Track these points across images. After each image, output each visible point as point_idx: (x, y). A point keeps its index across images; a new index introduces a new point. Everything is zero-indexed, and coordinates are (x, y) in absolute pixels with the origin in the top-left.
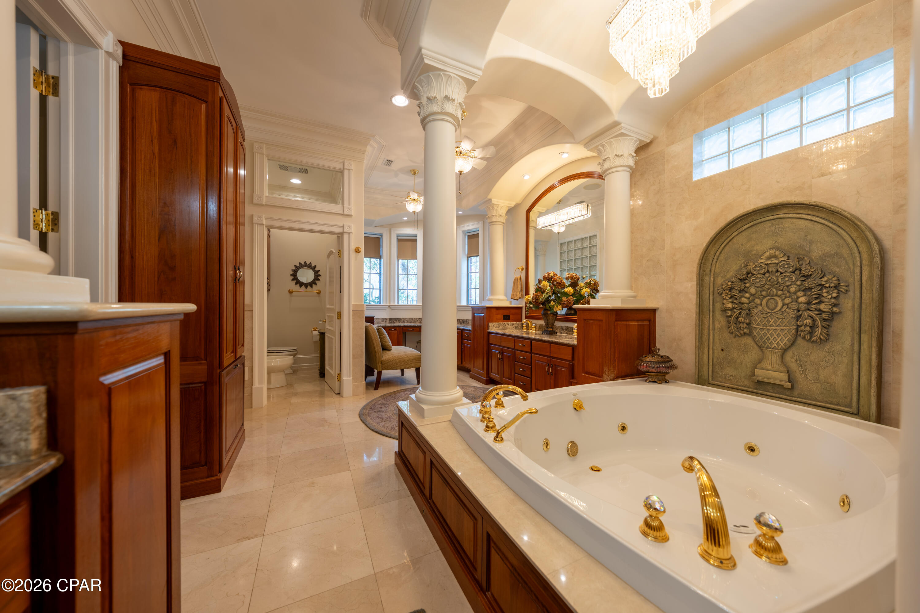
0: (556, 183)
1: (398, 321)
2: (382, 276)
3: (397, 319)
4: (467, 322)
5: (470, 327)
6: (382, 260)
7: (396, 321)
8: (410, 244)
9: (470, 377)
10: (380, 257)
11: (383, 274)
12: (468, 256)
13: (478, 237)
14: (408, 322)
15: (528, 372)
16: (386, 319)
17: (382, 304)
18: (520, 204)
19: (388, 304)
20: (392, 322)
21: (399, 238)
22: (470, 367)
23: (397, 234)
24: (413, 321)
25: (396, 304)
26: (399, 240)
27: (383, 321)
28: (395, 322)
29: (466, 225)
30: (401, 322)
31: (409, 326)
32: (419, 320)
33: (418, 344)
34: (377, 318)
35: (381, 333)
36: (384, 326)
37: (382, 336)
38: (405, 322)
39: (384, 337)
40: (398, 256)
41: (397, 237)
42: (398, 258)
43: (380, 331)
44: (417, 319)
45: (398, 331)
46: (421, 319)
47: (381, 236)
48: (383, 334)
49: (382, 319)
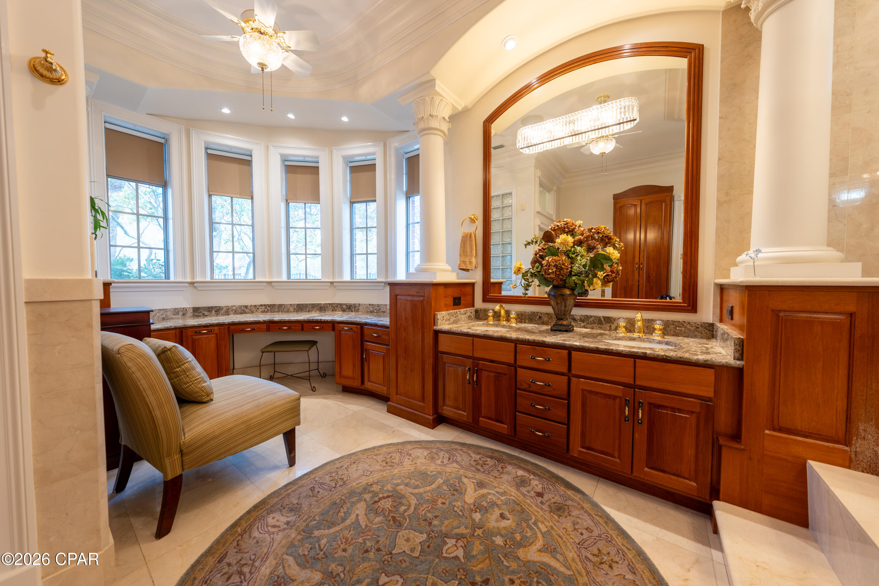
0: (534, 81)
1: (213, 312)
2: (171, 222)
3: (213, 307)
4: (356, 308)
5: (386, 321)
6: (170, 191)
7: (209, 311)
8: (235, 167)
9: (388, 412)
10: (164, 185)
11: (174, 219)
12: (353, 200)
13: (375, 170)
14: (236, 312)
15: (561, 413)
16: (184, 309)
17: (172, 279)
18: (470, 109)
19: (189, 280)
20: (201, 314)
21: (209, 151)
22: (385, 392)
23: (205, 143)
24: (247, 310)
25: (208, 279)
26: (211, 157)
27: (178, 313)
28: (206, 313)
29: (350, 146)
30: (220, 314)
31: (245, 321)
32: (261, 307)
33: (264, 353)
34: (160, 314)
35: (173, 361)
36: (181, 325)
37: (180, 369)
38: (231, 312)
39: (186, 371)
40: (208, 188)
41: (207, 149)
42: (208, 193)
43: (171, 357)
44: (256, 306)
45: (217, 334)
46: (264, 305)
47: (167, 140)
48: (180, 364)
49: (175, 309)
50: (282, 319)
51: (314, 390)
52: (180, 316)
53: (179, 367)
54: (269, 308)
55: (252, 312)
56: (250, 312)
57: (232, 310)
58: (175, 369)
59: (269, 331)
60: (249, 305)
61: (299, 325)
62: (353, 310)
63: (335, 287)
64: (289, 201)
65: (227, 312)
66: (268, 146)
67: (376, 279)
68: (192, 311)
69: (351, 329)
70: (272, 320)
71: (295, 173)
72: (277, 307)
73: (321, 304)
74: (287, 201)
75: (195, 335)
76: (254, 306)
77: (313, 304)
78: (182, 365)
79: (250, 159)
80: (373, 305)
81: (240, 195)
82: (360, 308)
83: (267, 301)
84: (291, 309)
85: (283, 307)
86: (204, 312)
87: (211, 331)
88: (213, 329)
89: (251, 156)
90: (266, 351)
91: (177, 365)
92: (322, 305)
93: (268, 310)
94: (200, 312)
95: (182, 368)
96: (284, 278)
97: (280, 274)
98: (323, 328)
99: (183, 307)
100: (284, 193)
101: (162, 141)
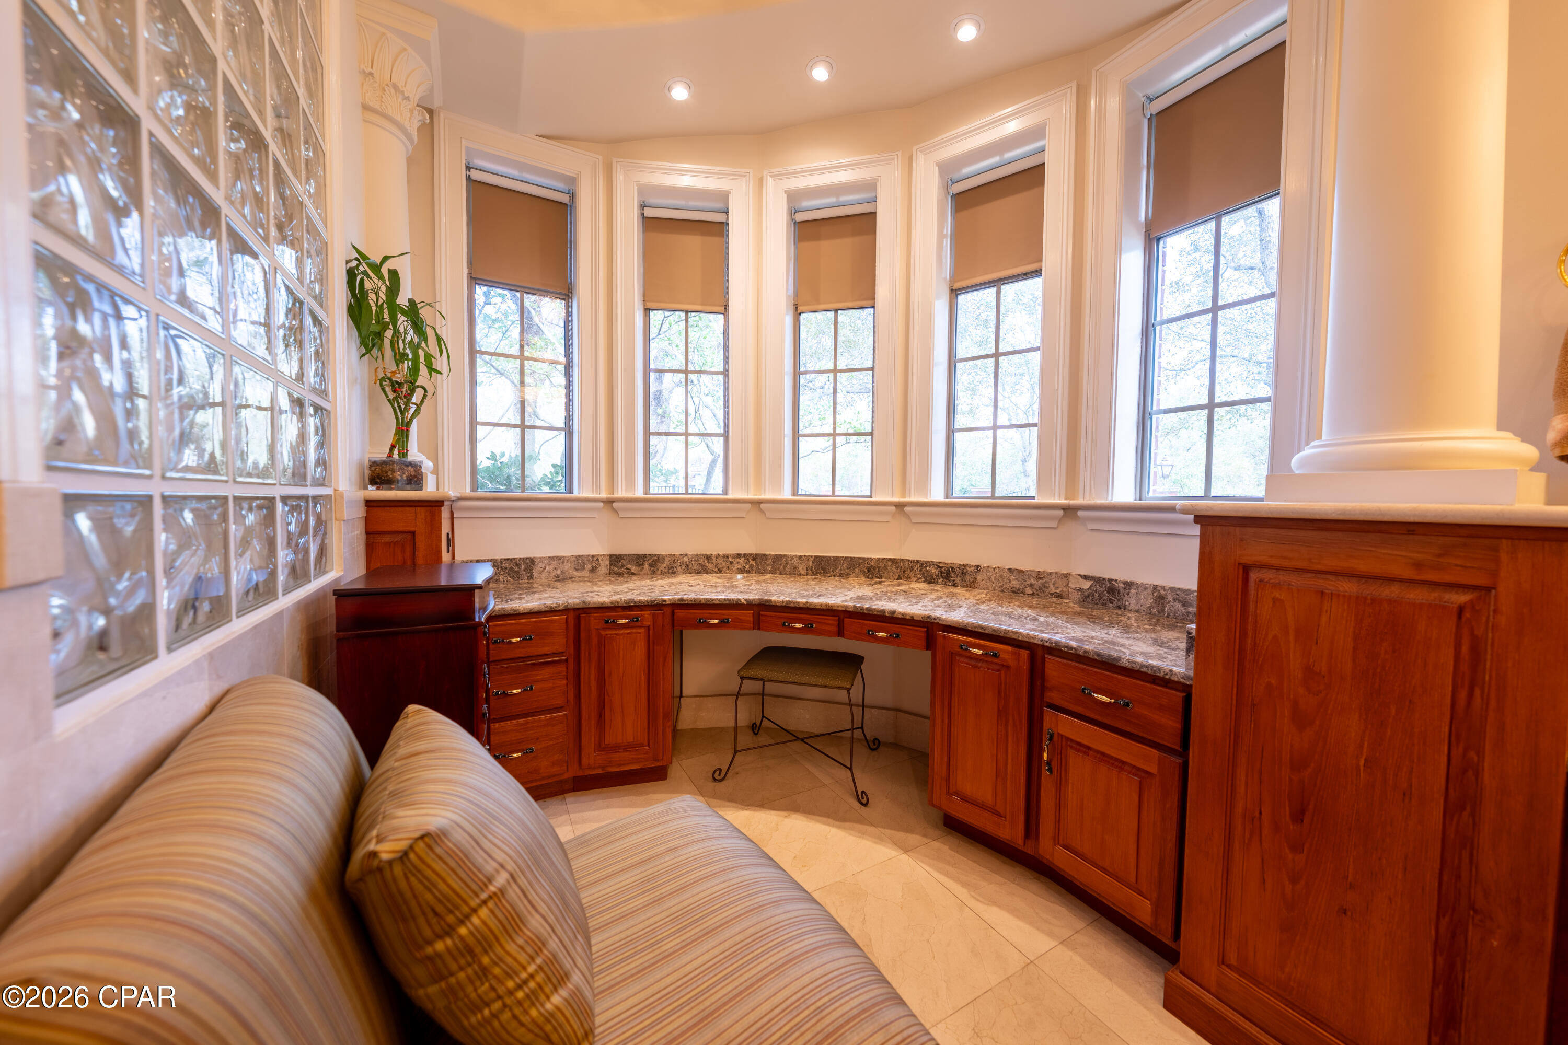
1: (646, 566)
2: (576, 374)
3: (645, 555)
4: (968, 578)
6: (576, 305)
7: (638, 564)
8: (693, 243)
9: (1168, 1008)
10: (566, 293)
14: (688, 569)
16: (595, 559)
17: (576, 493)
19: (603, 495)
20: (623, 570)
21: (648, 212)
22: (1146, 919)
23: (641, 189)
24: (709, 566)
25: (639, 493)
26: (651, 224)
27: (583, 568)
28: (634, 569)
30: (659, 572)
31: (707, 600)
32: (738, 560)
33: (745, 681)
34: (551, 567)
35: (417, 911)
36: (577, 601)
37: (449, 941)
38: (679, 569)
39: (478, 950)
40: (644, 295)
41: (642, 206)
42: (644, 306)
43: (408, 895)
44: (727, 557)
45: (648, 627)
46: (745, 555)
47: (572, 196)
48: (450, 919)
49: (578, 557)
50: (789, 602)
51: (864, 801)
52: (586, 573)
53: (448, 934)
54: (753, 563)
55: (720, 571)
56: (716, 570)
57: (682, 564)
58: (430, 943)
59: (759, 629)
60: (714, 553)
61: (833, 621)
62: (958, 580)
63: (907, 516)
64: (801, 309)
65: (672, 567)
66: (761, 180)
67: (1033, 498)
68: (607, 563)
69: (995, 655)
70: (767, 601)
71: (817, 237)
72: (769, 561)
73: (871, 559)
74: (796, 308)
75: (604, 629)
76: (724, 557)
77: (851, 558)
78: (462, 922)
79: (723, 220)
80: (1020, 572)
81: (702, 304)
82: (979, 578)
83: (750, 547)
84: (801, 568)
85: (784, 562)
86: (629, 566)
87: (637, 620)
88: (642, 615)
89: (727, 212)
90: (749, 675)
91: (437, 928)
92: (873, 563)
93: (751, 567)
94: (623, 566)
95: (462, 938)
96: (786, 494)
97: (778, 485)
98: (897, 636)
99: (592, 553)
100: (791, 292)
101: (565, 199)
